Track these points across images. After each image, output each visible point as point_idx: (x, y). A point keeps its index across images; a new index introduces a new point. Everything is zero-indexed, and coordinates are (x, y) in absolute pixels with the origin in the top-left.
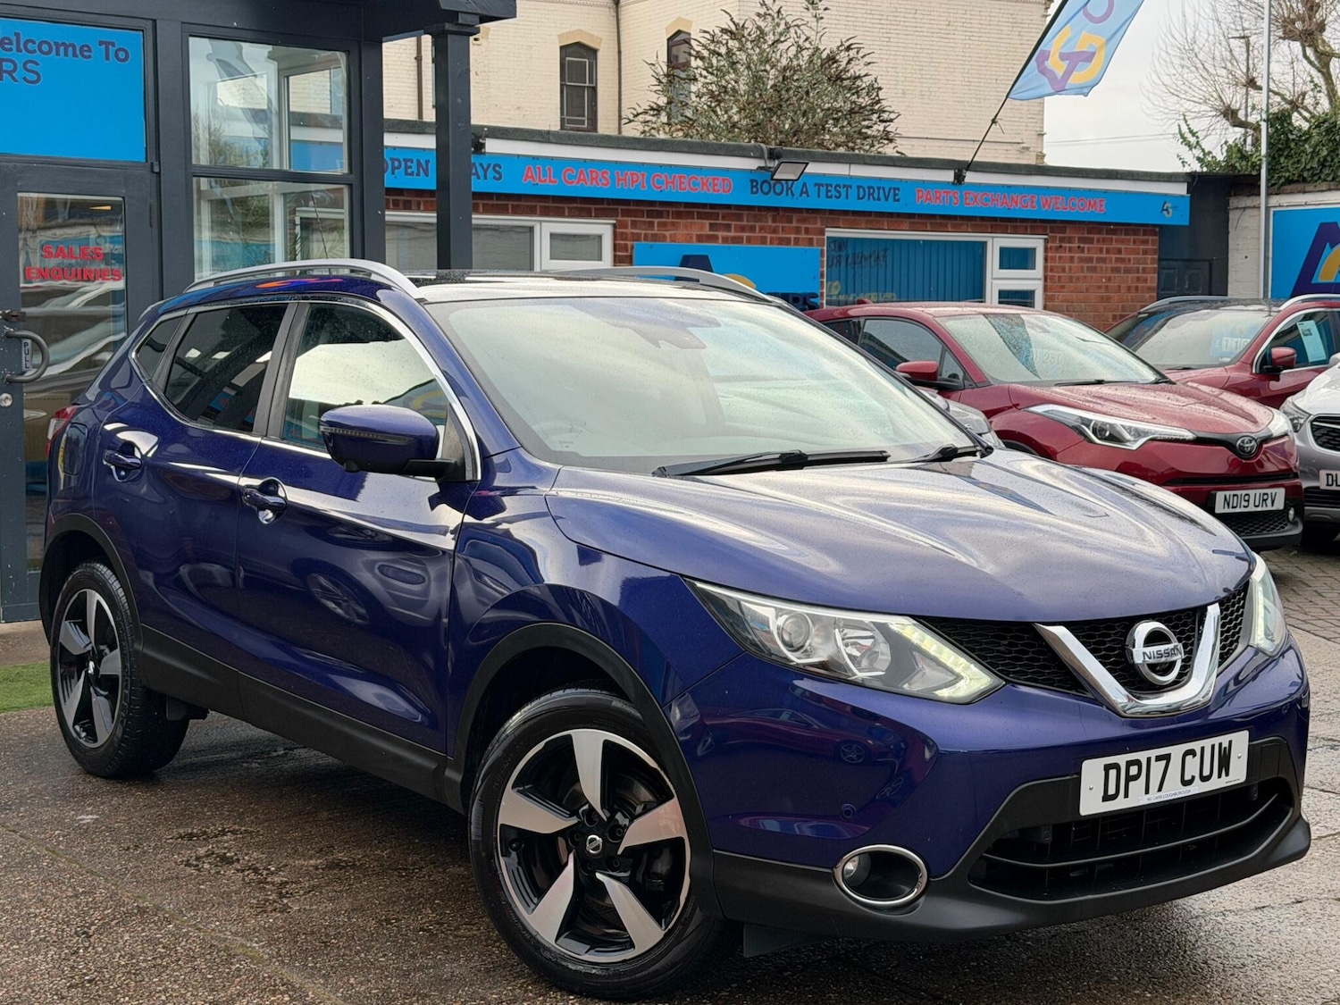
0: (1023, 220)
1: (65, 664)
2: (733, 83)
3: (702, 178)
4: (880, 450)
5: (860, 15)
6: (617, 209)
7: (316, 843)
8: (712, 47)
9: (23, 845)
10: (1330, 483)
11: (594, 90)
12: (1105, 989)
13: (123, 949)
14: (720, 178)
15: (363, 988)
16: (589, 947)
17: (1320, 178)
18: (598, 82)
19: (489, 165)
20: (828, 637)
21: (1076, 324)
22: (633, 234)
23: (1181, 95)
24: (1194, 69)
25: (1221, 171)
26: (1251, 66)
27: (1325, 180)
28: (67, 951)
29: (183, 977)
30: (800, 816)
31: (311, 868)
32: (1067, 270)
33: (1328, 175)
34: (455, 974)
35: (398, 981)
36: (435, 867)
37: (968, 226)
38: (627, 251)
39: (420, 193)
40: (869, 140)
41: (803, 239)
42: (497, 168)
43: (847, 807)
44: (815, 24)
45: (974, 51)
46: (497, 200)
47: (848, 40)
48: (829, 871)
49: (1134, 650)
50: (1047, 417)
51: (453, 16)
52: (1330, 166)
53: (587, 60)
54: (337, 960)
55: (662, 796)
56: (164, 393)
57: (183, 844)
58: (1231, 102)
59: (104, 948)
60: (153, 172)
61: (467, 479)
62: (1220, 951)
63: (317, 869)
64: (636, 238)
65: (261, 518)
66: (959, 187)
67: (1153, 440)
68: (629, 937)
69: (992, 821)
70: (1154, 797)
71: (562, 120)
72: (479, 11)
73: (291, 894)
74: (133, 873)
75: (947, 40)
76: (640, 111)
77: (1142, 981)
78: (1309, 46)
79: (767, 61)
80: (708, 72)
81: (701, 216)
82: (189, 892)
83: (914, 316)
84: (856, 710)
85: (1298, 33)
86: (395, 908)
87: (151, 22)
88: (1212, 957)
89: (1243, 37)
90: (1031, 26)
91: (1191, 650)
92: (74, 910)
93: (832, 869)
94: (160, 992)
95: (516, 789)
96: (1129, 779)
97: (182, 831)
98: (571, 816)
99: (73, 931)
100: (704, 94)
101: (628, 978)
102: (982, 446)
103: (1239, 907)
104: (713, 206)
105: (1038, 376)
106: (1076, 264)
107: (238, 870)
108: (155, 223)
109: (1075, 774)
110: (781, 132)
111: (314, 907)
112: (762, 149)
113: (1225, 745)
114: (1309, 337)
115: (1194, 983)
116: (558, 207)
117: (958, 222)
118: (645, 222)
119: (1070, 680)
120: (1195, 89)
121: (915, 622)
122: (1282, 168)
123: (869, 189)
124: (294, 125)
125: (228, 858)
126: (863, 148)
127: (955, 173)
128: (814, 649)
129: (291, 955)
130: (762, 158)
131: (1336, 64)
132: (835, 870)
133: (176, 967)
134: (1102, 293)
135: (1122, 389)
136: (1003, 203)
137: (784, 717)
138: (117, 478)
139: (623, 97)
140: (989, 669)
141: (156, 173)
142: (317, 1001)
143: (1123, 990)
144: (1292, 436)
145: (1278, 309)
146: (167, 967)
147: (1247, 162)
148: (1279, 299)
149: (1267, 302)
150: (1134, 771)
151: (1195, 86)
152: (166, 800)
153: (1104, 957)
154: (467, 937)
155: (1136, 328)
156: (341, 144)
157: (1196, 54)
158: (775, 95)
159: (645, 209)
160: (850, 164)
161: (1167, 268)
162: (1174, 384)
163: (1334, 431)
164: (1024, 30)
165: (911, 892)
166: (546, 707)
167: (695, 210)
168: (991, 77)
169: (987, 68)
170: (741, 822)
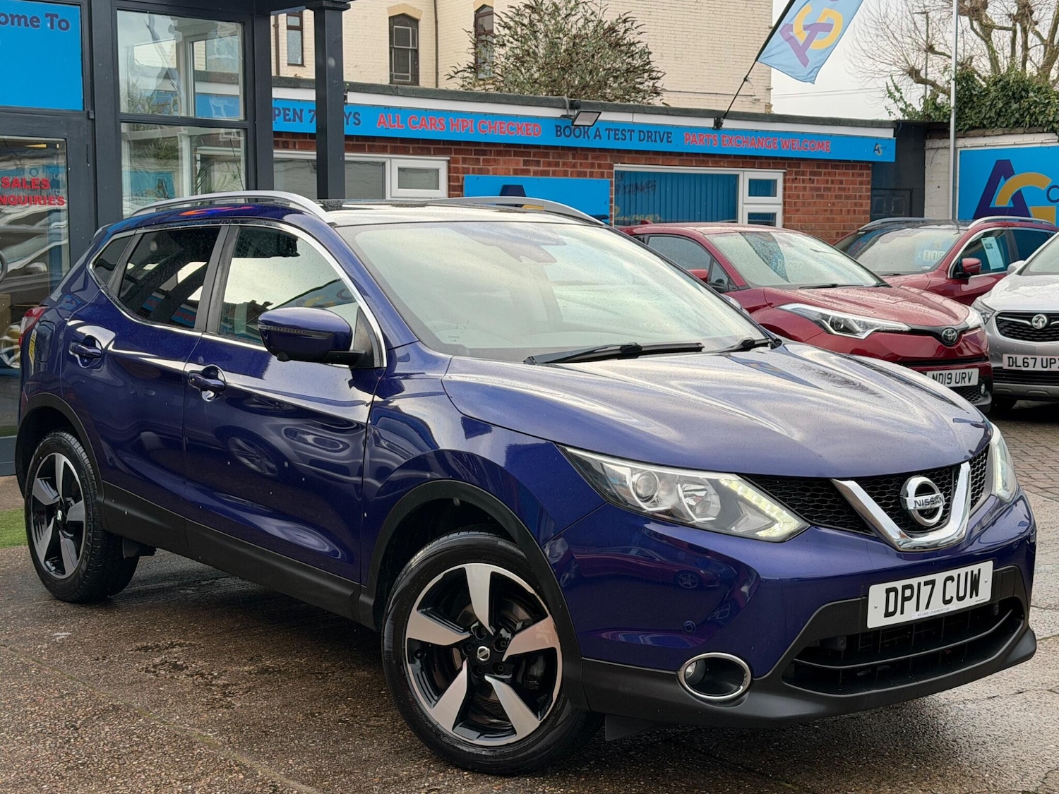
0: (767, 158)
1: (37, 513)
2: (534, 47)
3: (516, 124)
4: (696, 342)
6: (451, 149)
7: (248, 653)
8: (517, 19)
9: (14, 656)
10: (1011, 364)
11: (416, 52)
12: (881, 763)
13: (105, 738)
14: (532, 124)
15: (301, 767)
16: (479, 734)
17: (996, 125)
18: (420, 45)
19: (350, 113)
20: (671, 490)
21: (813, 240)
22: (463, 168)
23: (875, 58)
24: (886, 38)
25: (919, 120)
26: (930, 36)
27: (1000, 127)
28: (60, 741)
29: (156, 760)
30: (642, 630)
31: (246, 673)
32: (801, 197)
33: (1003, 122)
34: (371, 755)
35: (327, 762)
36: (344, 672)
37: (724, 162)
38: (459, 182)
39: (304, 135)
40: (642, 94)
41: (597, 172)
42: (357, 116)
43: (688, 623)
45: (717, 23)
46: (356, 141)
47: (625, 14)
48: (674, 673)
49: (907, 499)
50: (794, 313)
52: (1005, 116)
53: (410, 28)
54: (277, 746)
55: (538, 615)
56: (118, 297)
57: (141, 655)
58: (915, 64)
59: (90, 738)
60: (89, 119)
61: (376, 366)
62: (965, 732)
63: (250, 673)
64: (466, 171)
65: (203, 397)
66: (718, 131)
67: (877, 331)
68: (512, 726)
69: (801, 633)
70: (924, 613)
71: (391, 76)
73: (233, 693)
74: (104, 678)
75: (696, 14)
76: (460, 69)
77: (908, 756)
78: (975, 20)
79: (561, 30)
80: (514, 39)
81: (516, 154)
82: (151, 693)
83: (689, 233)
84: (691, 547)
85: (967, 9)
86: (317, 704)
88: (959, 736)
89: (924, 13)
90: (761, 4)
91: (949, 498)
92: (62, 708)
93: (676, 672)
94: (139, 772)
95: (420, 611)
96: (905, 599)
97: (139, 644)
98: (464, 631)
99: (64, 724)
100: (510, 56)
101: (512, 758)
102: (772, 339)
103: (975, 697)
104: (526, 146)
105: (788, 281)
106: (808, 193)
107: (188, 675)
108: (91, 160)
109: (864, 596)
110: (572, 87)
111: (253, 704)
112: (565, 101)
113: (976, 572)
114: (991, 250)
115: (948, 757)
116: (404, 147)
117: (717, 159)
118: (473, 158)
119: (859, 523)
120: (887, 53)
121: (740, 478)
122: (967, 117)
123: (648, 133)
124: (198, 81)
125: (178, 665)
126: (637, 100)
127: (715, 121)
128: (661, 500)
129: (239, 742)
130: (565, 108)
131: (996, 34)
132: (679, 672)
133: (150, 753)
134: (828, 215)
135: (851, 291)
136: (752, 144)
137: (633, 553)
138: (81, 365)
139: (439, 58)
140: (797, 514)
141: (92, 119)
142: (266, 778)
143: (894, 763)
144: (983, 328)
145: (966, 228)
146: (142, 752)
147: (940, 112)
148: (966, 220)
149: (956, 223)
150: (908, 593)
151: (887, 51)
152: (124, 620)
153: (876, 738)
154: (377, 727)
155: (856, 242)
156: (237, 96)
157: (888, 26)
158: (567, 57)
159: (473, 148)
160: (633, 113)
161: (878, 196)
162: (891, 287)
163: (1014, 323)
164: (755, 6)
165: (738, 689)
166: (444, 547)
167: (512, 149)
168: (731, 43)
169: (727, 36)
170: (604, 635)
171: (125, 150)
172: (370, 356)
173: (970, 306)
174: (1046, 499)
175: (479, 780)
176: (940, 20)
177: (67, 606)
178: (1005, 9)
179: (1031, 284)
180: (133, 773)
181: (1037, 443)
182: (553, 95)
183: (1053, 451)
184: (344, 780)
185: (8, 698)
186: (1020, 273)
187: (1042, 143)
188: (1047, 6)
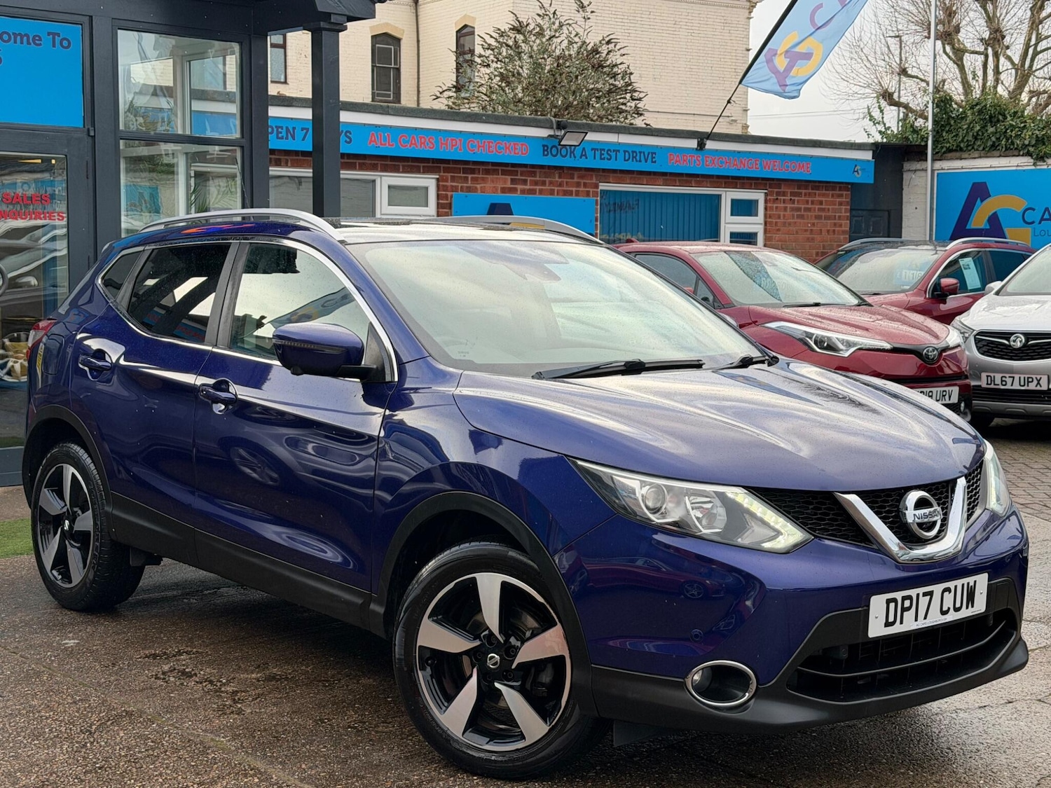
0: (748, 178)
1: (44, 523)
2: (518, 68)
3: (505, 143)
4: (697, 359)
5: (607, 15)
6: (440, 167)
7: (254, 661)
8: (501, 40)
9: (25, 663)
10: (989, 382)
11: (398, 70)
12: (879, 769)
13: (121, 743)
14: (519, 144)
15: (314, 772)
16: (488, 739)
17: (973, 148)
18: (402, 64)
19: (342, 131)
20: (679, 503)
21: (796, 259)
22: (452, 186)
23: (849, 80)
24: (860, 61)
25: (897, 142)
26: (904, 59)
27: (977, 150)
28: (77, 745)
29: (172, 764)
30: (645, 637)
31: (254, 681)
32: (782, 218)
33: (979, 146)
34: (382, 760)
35: (339, 766)
36: (351, 679)
37: (707, 182)
38: (447, 200)
39: (296, 153)
40: (624, 115)
41: (582, 191)
42: (348, 134)
43: (696, 632)
44: (584, 23)
45: (695, 44)
46: (348, 159)
47: (608, 36)
48: (682, 680)
49: (907, 512)
50: (779, 331)
51: (327, 16)
52: (981, 139)
53: (392, 47)
54: (289, 750)
55: (546, 624)
56: (128, 311)
57: (150, 662)
58: (888, 86)
59: (106, 743)
60: (89, 136)
61: (387, 380)
62: (959, 740)
63: (259, 681)
64: (455, 189)
65: (214, 410)
66: (700, 152)
67: (860, 349)
68: (521, 731)
69: (805, 642)
70: (922, 624)
71: (373, 94)
72: (347, 13)
73: (242, 700)
74: (115, 685)
75: (674, 36)
76: (444, 89)
77: (904, 763)
78: (948, 44)
79: (545, 51)
80: (498, 59)
81: (504, 173)
82: (163, 700)
83: (673, 252)
84: (699, 558)
85: (939, 34)
86: (325, 710)
87: (88, 17)
88: (953, 744)
89: (897, 37)
90: (738, 26)
91: (946, 512)
92: (76, 714)
93: (684, 679)
95: (432, 619)
96: (904, 610)
97: (147, 652)
98: (475, 639)
99: (79, 729)
101: (521, 763)
102: (769, 356)
103: (967, 706)
104: (514, 165)
106: (788, 212)
107: (197, 682)
108: (91, 176)
109: (865, 606)
110: (556, 107)
111: (263, 710)
112: (552, 121)
113: (972, 584)
114: (968, 270)
115: (943, 764)
116: (394, 165)
117: (700, 179)
118: (461, 177)
119: (860, 535)
120: (861, 76)
121: (747, 491)
122: (944, 140)
123: (633, 153)
124: (195, 99)
125: (187, 673)
126: (620, 121)
127: (698, 142)
128: (669, 512)
129: (252, 747)
130: (552, 128)
131: (969, 58)
132: (686, 680)
133: (165, 757)
134: (808, 235)
135: (835, 309)
136: (734, 165)
137: (640, 563)
138: (90, 377)
139: (421, 76)
140: (801, 527)
141: (92, 136)
142: (281, 782)
143: (891, 770)
144: (963, 347)
145: (944, 249)
146: (158, 756)
147: (918, 135)
148: (944, 241)
149: (933, 244)
150: (907, 603)
151: (860, 74)
152: (130, 628)
153: (872, 745)
154: (386, 733)
155: (836, 262)
156: (234, 114)
157: (862, 49)
158: (552, 79)
159: (462, 167)
160: (619, 133)
161: (856, 217)
162: (872, 306)
163: (992, 342)
164: (733, 29)
165: (744, 696)
166: (455, 556)
167: (500, 168)
168: (708, 65)
169: (705, 58)
170: (611, 643)
171: (123, 166)
172: (381, 371)
173: (949, 325)
174: (1027, 515)
175: (489, 785)
176: (913, 43)
177: (74, 614)
178: (976, 34)
179: (1008, 304)
180: (150, 777)
181: (1015, 460)
182: (537, 115)
183: (1032, 468)
184: (357, 784)
185: (22, 704)
186: (997, 293)
187: (1018, 166)
188: (1018, 31)
